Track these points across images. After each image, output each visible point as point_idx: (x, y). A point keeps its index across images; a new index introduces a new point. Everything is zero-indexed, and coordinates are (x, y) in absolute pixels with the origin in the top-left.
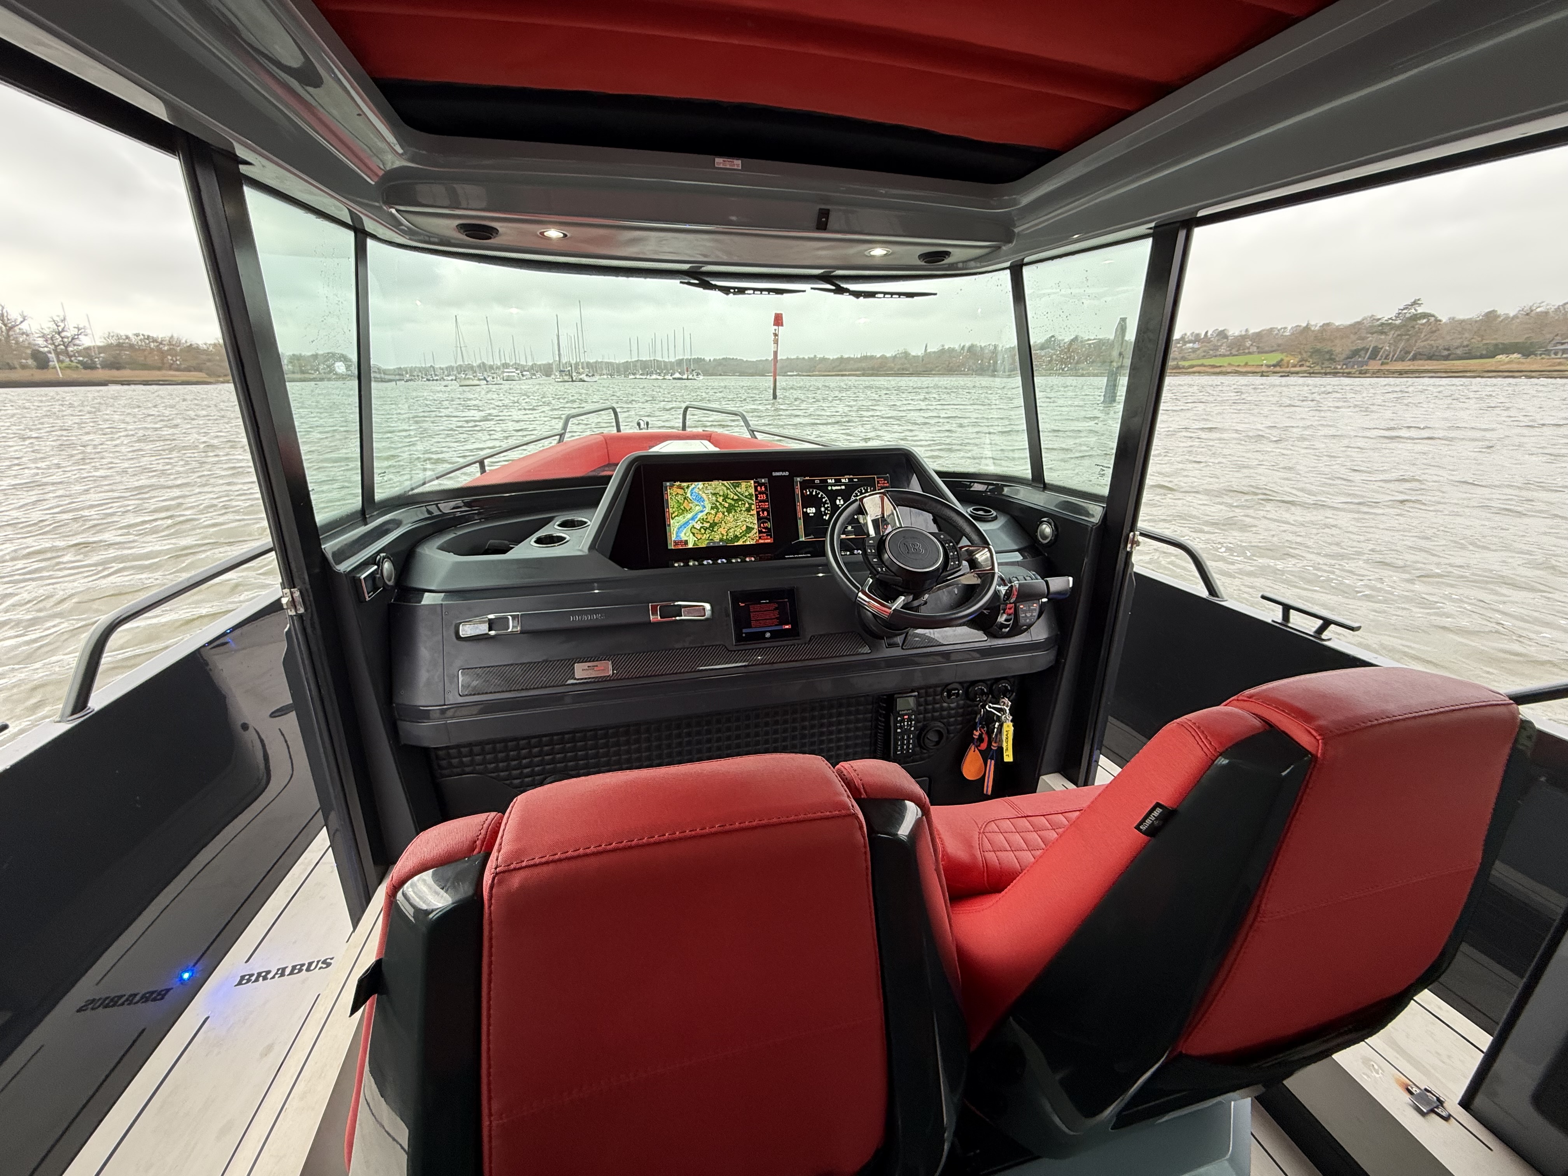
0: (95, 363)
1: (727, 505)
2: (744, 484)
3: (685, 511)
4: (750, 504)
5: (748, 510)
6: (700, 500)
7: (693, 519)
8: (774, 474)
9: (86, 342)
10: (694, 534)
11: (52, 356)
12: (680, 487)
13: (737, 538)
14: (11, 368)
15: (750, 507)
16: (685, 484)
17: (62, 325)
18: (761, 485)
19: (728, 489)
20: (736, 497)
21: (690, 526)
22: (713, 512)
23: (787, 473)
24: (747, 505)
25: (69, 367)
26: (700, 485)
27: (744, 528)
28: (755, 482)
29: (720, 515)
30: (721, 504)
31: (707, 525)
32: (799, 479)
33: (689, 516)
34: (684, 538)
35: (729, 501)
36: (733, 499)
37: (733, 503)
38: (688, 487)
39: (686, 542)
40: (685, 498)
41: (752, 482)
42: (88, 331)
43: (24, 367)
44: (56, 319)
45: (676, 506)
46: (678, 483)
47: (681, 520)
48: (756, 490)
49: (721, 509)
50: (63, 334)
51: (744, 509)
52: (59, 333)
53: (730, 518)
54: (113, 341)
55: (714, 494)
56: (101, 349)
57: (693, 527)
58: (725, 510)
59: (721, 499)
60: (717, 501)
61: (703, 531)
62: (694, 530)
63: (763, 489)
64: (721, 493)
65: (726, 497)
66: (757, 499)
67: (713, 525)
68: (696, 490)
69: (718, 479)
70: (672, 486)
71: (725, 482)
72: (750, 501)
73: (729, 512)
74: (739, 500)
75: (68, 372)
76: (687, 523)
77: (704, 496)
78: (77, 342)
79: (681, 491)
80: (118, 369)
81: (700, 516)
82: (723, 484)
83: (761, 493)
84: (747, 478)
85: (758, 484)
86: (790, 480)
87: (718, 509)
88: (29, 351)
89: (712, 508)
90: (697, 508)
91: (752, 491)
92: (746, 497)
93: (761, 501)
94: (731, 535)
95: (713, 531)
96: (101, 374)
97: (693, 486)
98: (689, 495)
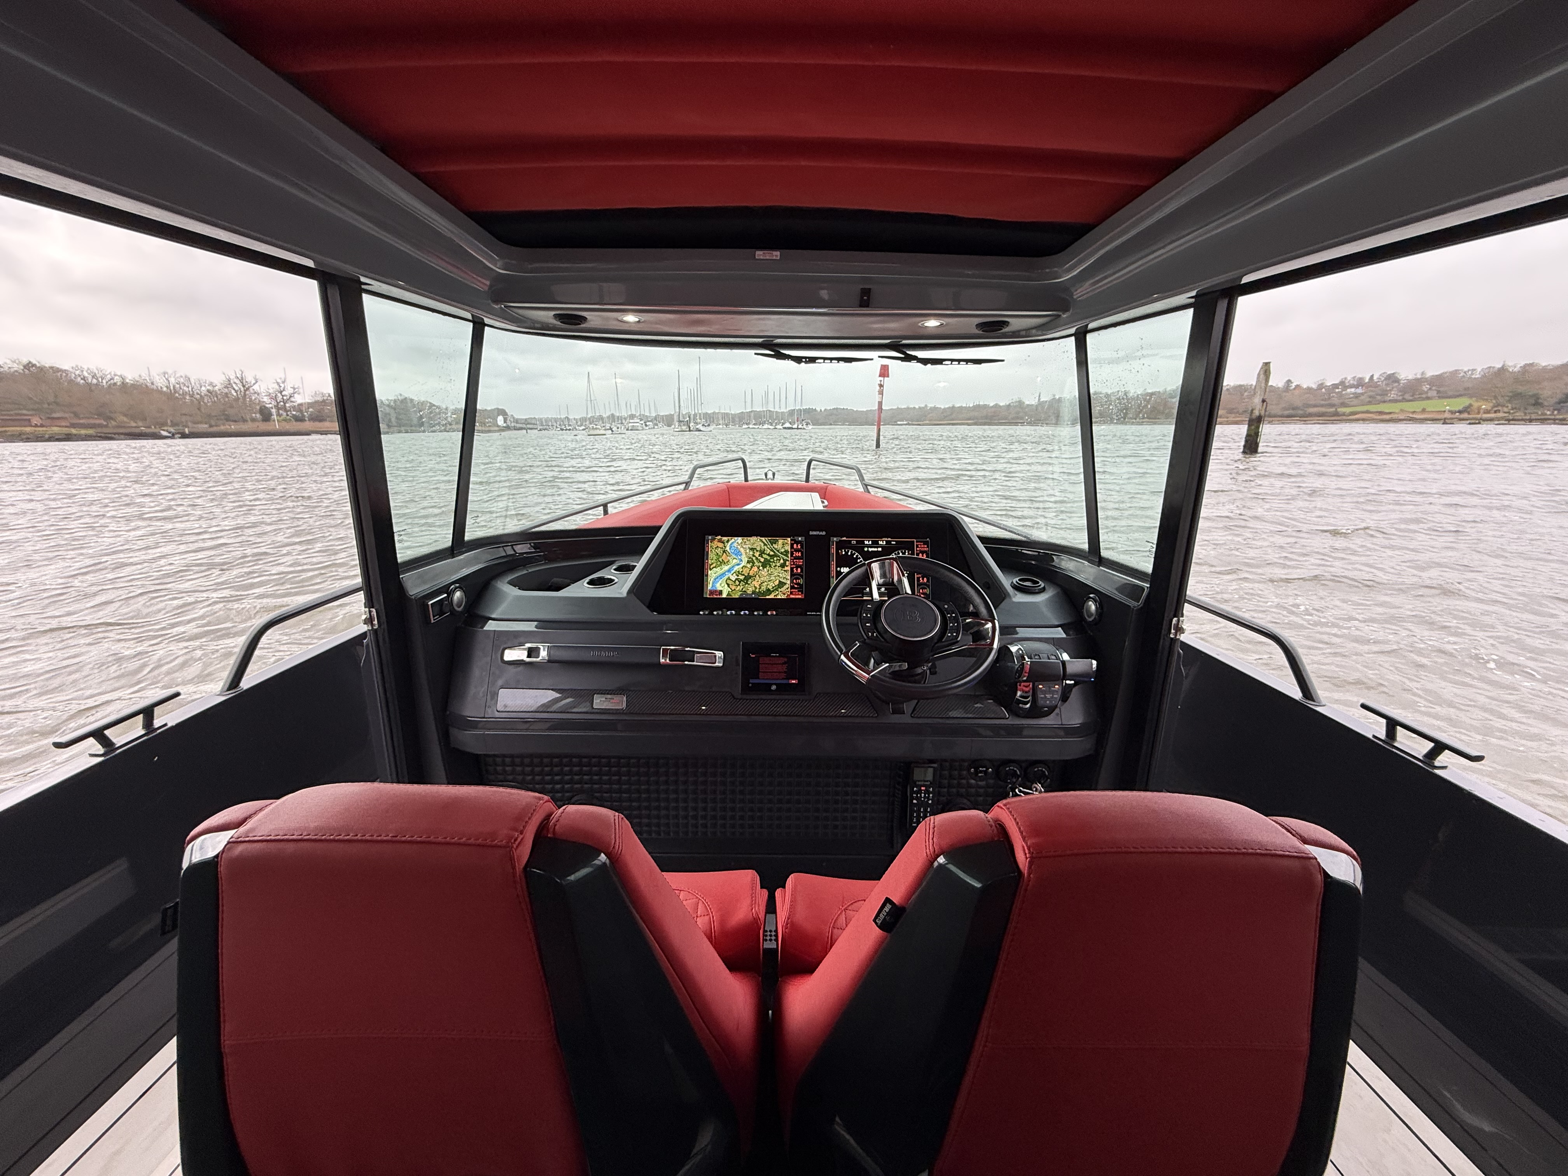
0: (304, 416)
1: (762, 560)
2: (781, 541)
3: (723, 563)
4: (785, 561)
5: (783, 566)
6: (738, 553)
7: (729, 571)
8: (811, 533)
9: (299, 399)
10: (728, 585)
11: (274, 411)
12: (720, 541)
13: (769, 592)
14: (245, 421)
15: (785, 563)
16: (725, 539)
17: (283, 386)
18: (797, 542)
19: (765, 545)
20: (772, 553)
21: (726, 577)
22: (749, 566)
23: (824, 533)
24: (782, 561)
25: (285, 420)
26: (740, 540)
27: (777, 583)
28: (791, 540)
29: (755, 569)
30: (757, 559)
31: (742, 577)
32: (835, 539)
33: (726, 568)
34: (719, 588)
35: (765, 556)
36: (769, 555)
37: (769, 558)
38: (728, 541)
39: (721, 592)
40: (724, 552)
41: (789, 539)
42: (301, 391)
43: (254, 420)
44: (279, 381)
45: (715, 558)
46: (719, 537)
47: (718, 571)
48: (792, 547)
49: (757, 564)
50: (284, 393)
51: (778, 564)
52: (281, 392)
53: (764, 572)
54: (319, 398)
55: (752, 549)
56: (310, 405)
57: (729, 579)
58: (760, 564)
59: (757, 554)
60: (754, 556)
61: (737, 583)
62: (729, 582)
63: (799, 547)
64: (758, 549)
65: (762, 552)
66: (792, 556)
67: (748, 578)
68: (735, 545)
69: (757, 536)
70: (712, 541)
71: (763, 539)
72: (785, 558)
73: (764, 566)
74: (775, 555)
75: (284, 423)
76: (723, 574)
77: (742, 550)
78: (292, 399)
79: (721, 545)
80: (321, 421)
81: (736, 568)
82: (761, 541)
83: (797, 550)
84: (784, 535)
85: (794, 542)
86: (826, 541)
87: (753, 563)
88: (258, 407)
89: (748, 562)
90: (735, 561)
91: (788, 548)
92: (781, 553)
93: (795, 558)
94: (764, 588)
95: (747, 583)
96: (307, 425)
97: (733, 540)
98: (728, 548)
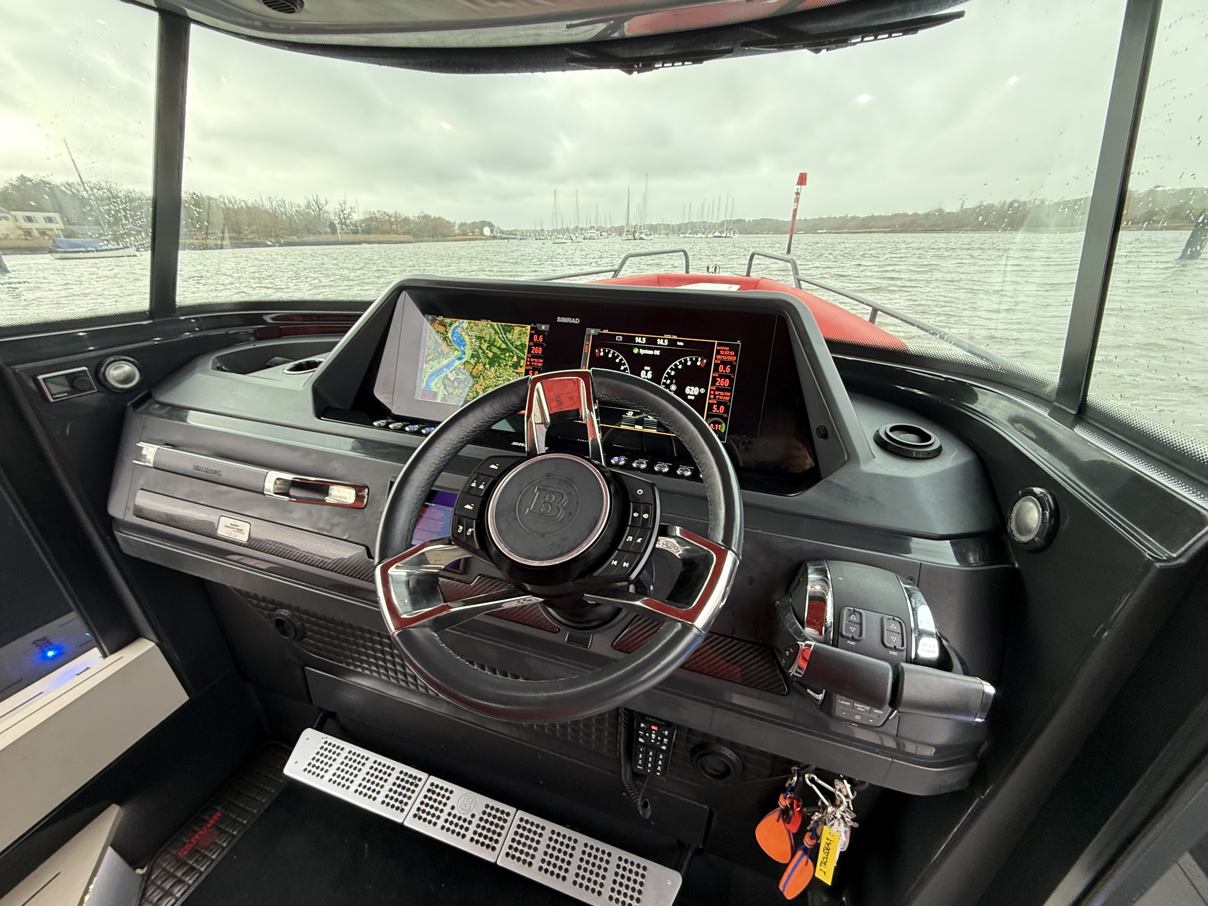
0: (357, 229)
1: (490, 355)
2: (517, 329)
3: (442, 354)
4: (520, 358)
5: (516, 366)
8: (560, 320)
9: (356, 217)
10: (445, 386)
11: (338, 226)
12: (442, 324)
14: (320, 233)
15: (519, 362)
17: (343, 206)
18: (539, 333)
19: (496, 333)
20: (504, 346)
22: (473, 362)
23: (577, 321)
24: (515, 359)
25: (346, 233)
28: (532, 329)
29: (480, 367)
30: (484, 352)
32: (593, 331)
33: (445, 362)
34: (434, 389)
35: (495, 350)
36: (499, 348)
37: (499, 353)
38: (451, 325)
40: (445, 339)
41: (529, 327)
42: (356, 210)
43: (326, 233)
44: (341, 202)
45: (433, 347)
46: (441, 318)
47: (436, 365)
48: (531, 339)
49: (483, 359)
50: (345, 212)
51: (510, 363)
52: (342, 211)
53: (491, 372)
54: (368, 216)
55: (479, 338)
56: (363, 221)
57: (446, 377)
58: (487, 361)
59: (485, 346)
60: (480, 348)
61: (456, 384)
62: (448, 383)
63: (541, 339)
64: (487, 338)
65: (491, 344)
66: (529, 352)
69: (487, 319)
70: (432, 323)
71: (495, 324)
72: (521, 354)
73: (491, 364)
74: (508, 350)
75: (345, 236)
77: (467, 338)
78: (350, 217)
79: (442, 329)
80: (369, 233)
82: (492, 326)
83: (537, 345)
84: (522, 320)
85: (535, 332)
86: (578, 332)
87: (479, 358)
88: (328, 223)
89: (473, 356)
91: (526, 340)
92: (516, 347)
93: (533, 356)
96: (360, 237)
97: (457, 324)
